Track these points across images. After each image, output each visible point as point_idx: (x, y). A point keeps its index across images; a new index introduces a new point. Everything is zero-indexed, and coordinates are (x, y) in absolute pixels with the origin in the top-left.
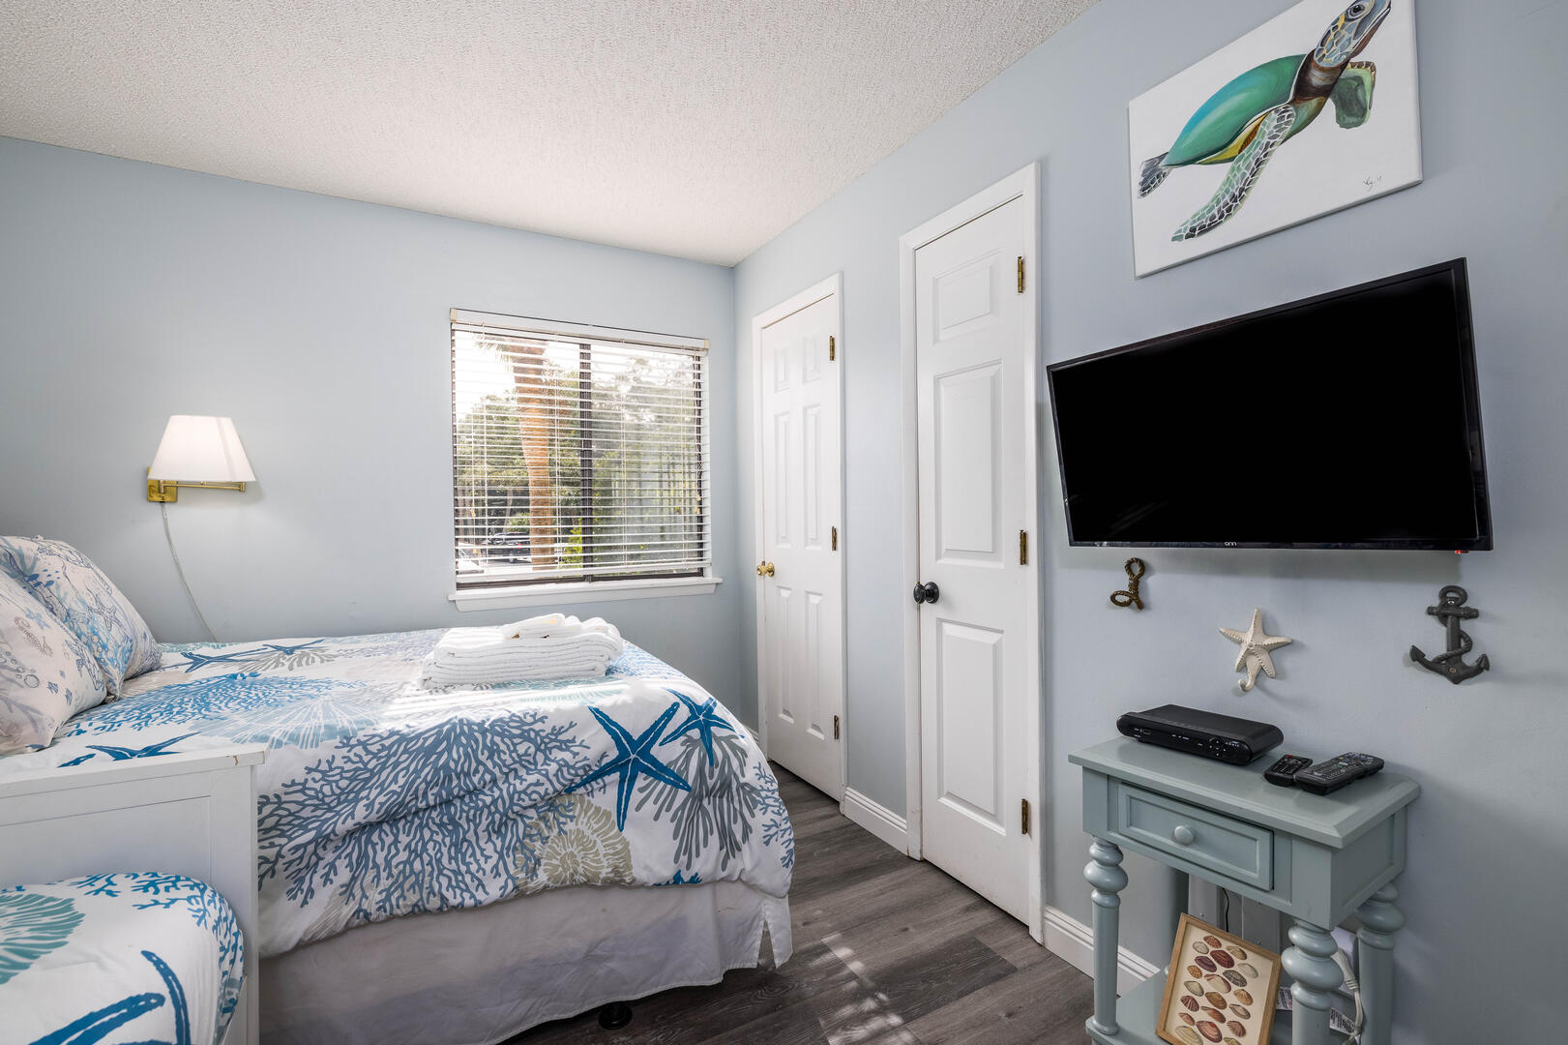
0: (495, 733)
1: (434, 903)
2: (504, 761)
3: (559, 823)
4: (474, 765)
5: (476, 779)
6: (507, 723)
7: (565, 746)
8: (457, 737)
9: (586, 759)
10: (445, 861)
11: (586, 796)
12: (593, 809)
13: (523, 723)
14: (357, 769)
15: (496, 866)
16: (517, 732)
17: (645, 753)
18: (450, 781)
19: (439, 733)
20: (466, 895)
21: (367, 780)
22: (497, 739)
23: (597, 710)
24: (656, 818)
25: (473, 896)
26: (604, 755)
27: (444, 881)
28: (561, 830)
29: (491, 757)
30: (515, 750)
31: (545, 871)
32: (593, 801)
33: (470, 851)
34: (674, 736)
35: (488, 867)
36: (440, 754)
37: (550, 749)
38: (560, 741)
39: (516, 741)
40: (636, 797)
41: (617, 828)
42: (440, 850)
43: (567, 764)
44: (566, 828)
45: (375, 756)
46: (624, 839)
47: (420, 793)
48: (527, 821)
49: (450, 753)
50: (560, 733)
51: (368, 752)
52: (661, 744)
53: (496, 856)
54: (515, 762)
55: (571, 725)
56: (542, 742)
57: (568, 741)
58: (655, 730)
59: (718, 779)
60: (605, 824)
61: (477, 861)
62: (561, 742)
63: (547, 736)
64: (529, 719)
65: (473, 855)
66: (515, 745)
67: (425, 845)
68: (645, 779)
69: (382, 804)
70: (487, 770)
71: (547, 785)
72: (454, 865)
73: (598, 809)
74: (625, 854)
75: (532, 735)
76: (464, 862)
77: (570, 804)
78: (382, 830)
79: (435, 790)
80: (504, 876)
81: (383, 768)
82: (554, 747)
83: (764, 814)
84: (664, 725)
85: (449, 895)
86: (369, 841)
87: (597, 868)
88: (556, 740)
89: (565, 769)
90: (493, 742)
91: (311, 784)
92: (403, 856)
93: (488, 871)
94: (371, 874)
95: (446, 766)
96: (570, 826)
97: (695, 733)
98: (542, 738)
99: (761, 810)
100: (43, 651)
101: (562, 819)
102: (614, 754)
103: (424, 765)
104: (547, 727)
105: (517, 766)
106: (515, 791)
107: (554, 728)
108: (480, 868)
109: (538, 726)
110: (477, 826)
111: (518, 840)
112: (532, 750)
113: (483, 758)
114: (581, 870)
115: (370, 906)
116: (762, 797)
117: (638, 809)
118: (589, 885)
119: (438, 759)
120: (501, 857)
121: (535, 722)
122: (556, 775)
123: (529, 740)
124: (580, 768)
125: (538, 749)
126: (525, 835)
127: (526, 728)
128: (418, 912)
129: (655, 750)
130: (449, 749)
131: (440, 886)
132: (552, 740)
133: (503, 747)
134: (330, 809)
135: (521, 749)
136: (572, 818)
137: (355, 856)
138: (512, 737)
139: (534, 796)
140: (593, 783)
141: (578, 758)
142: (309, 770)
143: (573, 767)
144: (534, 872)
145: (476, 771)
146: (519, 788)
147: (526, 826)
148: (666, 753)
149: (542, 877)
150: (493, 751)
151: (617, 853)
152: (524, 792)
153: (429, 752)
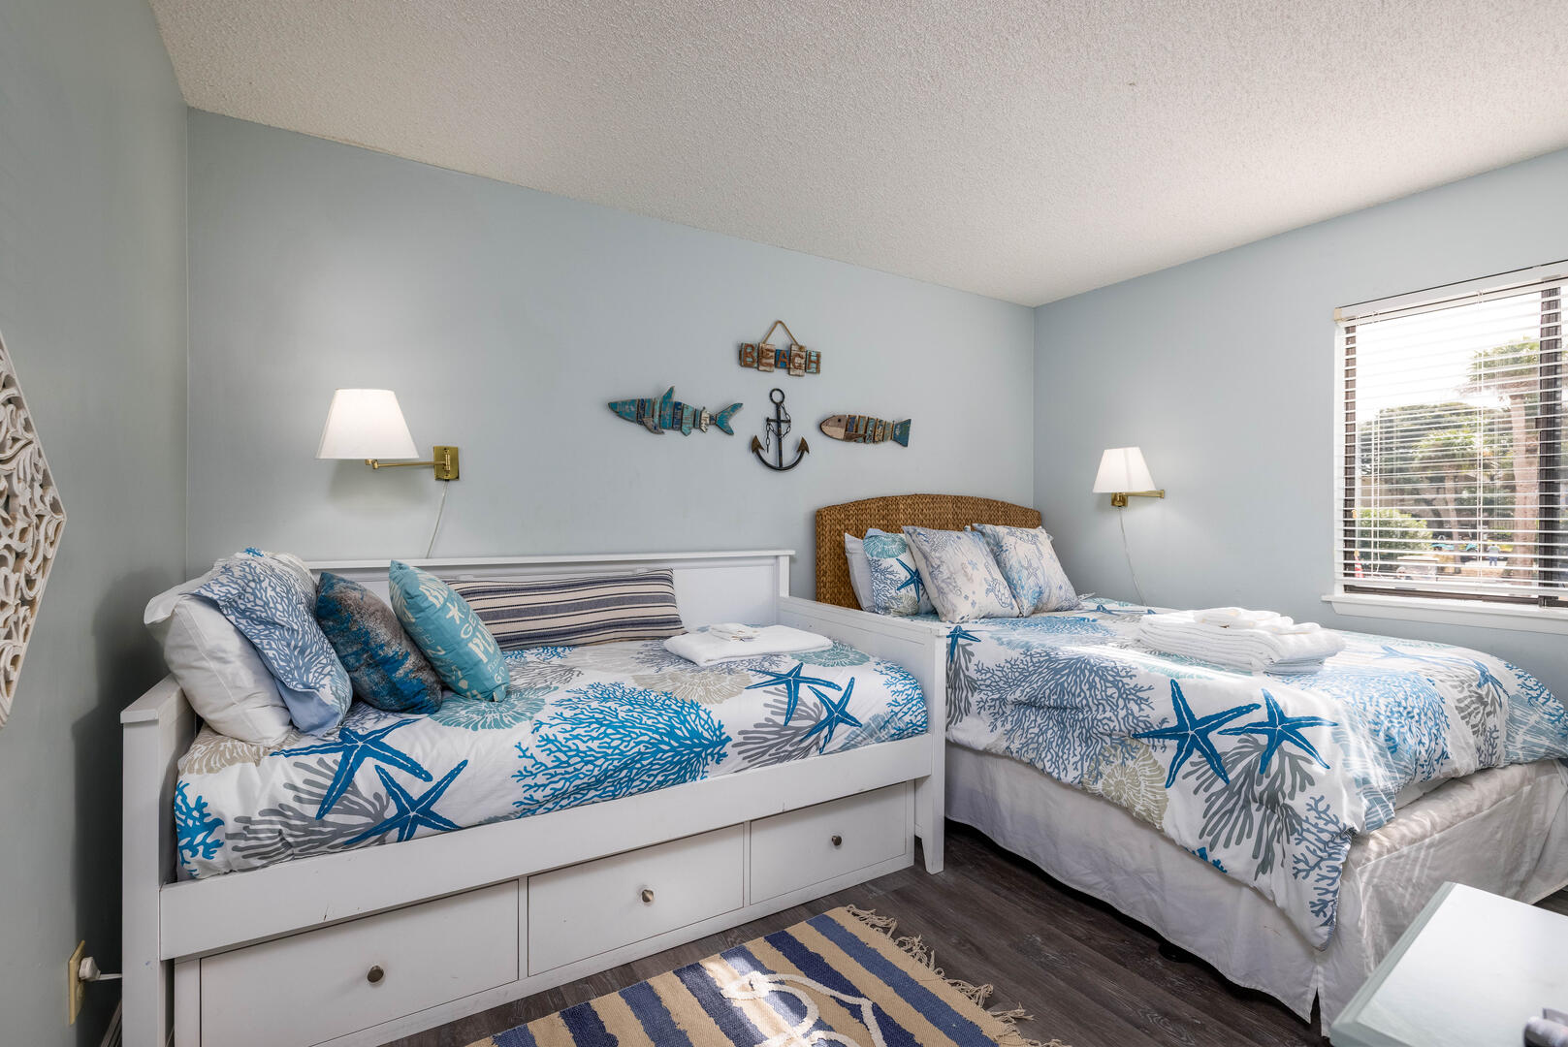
0: (1097, 674)
1: (1040, 765)
2: (1096, 695)
3: (1124, 757)
4: (1078, 690)
5: (1078, 700)
6: (1108, 670)
7: (1140, 701)
8: (1076, 670)
9: (1148, 716)
10: (1054, 744)
11: (1151, 748)
12: (1152, 761)
13: (1118, 674)
14: (1024, 669)
15: (1076, 763)
16: (1111, 679)
17: (1204, 734)
18: (1064, 695)
19: (1067, 663)
20: (1056, 771)
21: (1027, 677)
22: (1097, 679)
23: (1176, 684)
24: (1196, 792)
25: (1059, 773)
26: (1164, 721)
27: (1049, 757)
28: (1123, 762)
29: (1089, 689)
30: (1105, 691)
31: (1104, 783)
32: (1154, 754)
33: (1068, 746)
34: (1237, 731)
35: (1072, 760)
36: (1063, 676)
37: (1129, 700)
38: (1137, 696)
39: (1108, 685)
40: (1186, 767)
41: (1165, 783)
42: (1054, 737)
43: (1132, 714)
44: (1127, 762)
45: (1034, 665)
46: (1165, 794)
47: (1047, 695)
48: (1104, 744)
49: (1068, 678)
50: (1140, 691)
51: (1032, 661)
52: (1220, 733)
53: (1079, 757)
54: (1102, 699)
55: (1150, 688)
56: (1125, 692)
57: (1142, 698)
58: (1221, 718)
59: (1266, 789)
60: (1156, 776)
61: (1069, 754)
62: (1139, 698)
63: (1129, 690)
64: (1123, 673)
65: (1069, 749)
66: (1106, 687)
67: (1048, 729)
68: (1199, 757)
69: (1028, 693)
70: (1085, 697)
71: (1116, 723)
72: (1057, 750)
73: (1155, 762)
74: (1162, 805)
75: (1120, 685)
76: (1062, 751)
77: (1136, 748)
78: (1031, 711)
79: (1055, 697)
80: (1080, 772)
81: (1034, 673)
82: (1133, 699)
83: (1297, 844)
84: (1230, 719)
85: (1048, 765)
86: (1024, 713)
87: (1134, 802)
88: (1134, 695)
89: (1131, 718)
90: (1093, 679)
91: (1005, 669)
92: (1036, 730)
93: (1071, 763)
94: (1019, 733)
95: (1062, 684)
96: (1130, 763)
97: (1263, 739)
98: (1125, 689)
99: (1296, 839)
100: (969, 580)
101: (1127, 755)
102: (1173, 722)
103: (1052, 679)
104: (1132, 683)
105: (1104, 702)
106: (1095, 718)
107: (1136, 686)
108: (1068, 759)
109: (1125, 680)
110: (1074, 732)
111: (1095, 754)
112: (1116, 696)
113: (1085, 688)
114: (1125, 796)
115: (1014, 747)
116: (1302, 828)
117: (1184, 777)
118: (1127, 811)
119: (1060, 678)
120: (1082, 759)
121: (1127, 676)
122: (1123, 719)
123: (1119, 689)
124: (1141, 721)
125: (1120, 696)
126: (1100, 754)
127: (1118, 678)
128: (1031, 764)
129: (1213, 736)
130: (1068, 675)
131: (1046, 756)
132: (1131, 694)
133: (1099, 686)
134: (1010, 686)
135: (1110, 691)
136: (1133, 758)
137: (1016, 717)
138: (1107, 681)
139: (1106, 727)
140: (1156, 740)
141: (1142, 713)
142: (1007, 662)
143: (1137, 718)
144: (1096, 781)
145: (1079, 695)
146: (1099, 717)
147: (1102, 747)
148: (1223, 743)
149: (1099, 787)
150: (1092, 686)
151: (1156, 802)
152: (1100, 721)
153: (1057, 672)
